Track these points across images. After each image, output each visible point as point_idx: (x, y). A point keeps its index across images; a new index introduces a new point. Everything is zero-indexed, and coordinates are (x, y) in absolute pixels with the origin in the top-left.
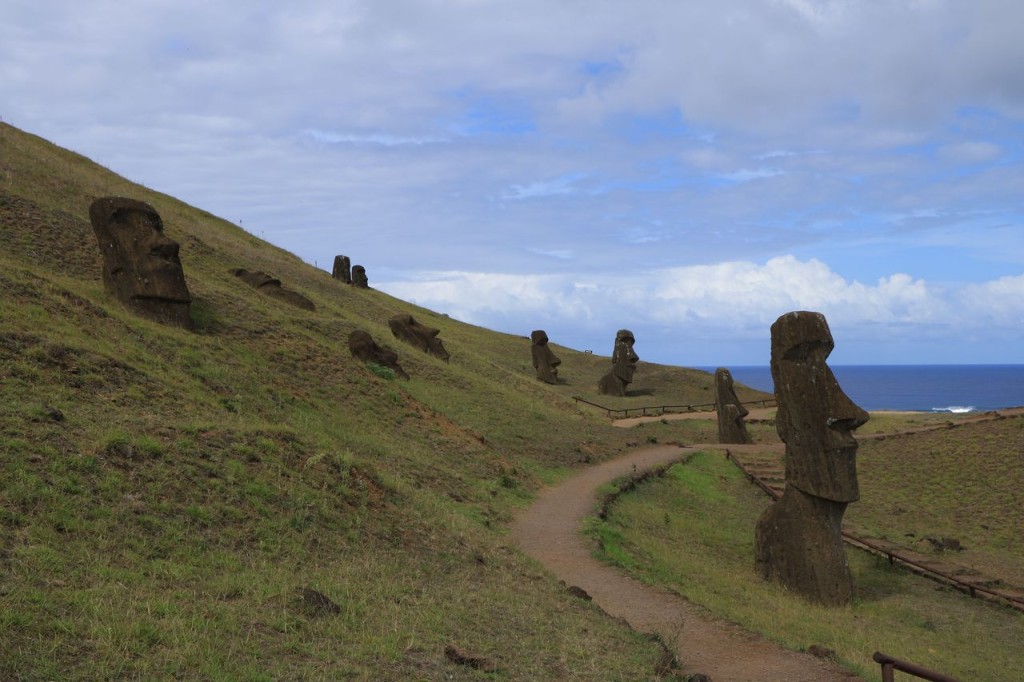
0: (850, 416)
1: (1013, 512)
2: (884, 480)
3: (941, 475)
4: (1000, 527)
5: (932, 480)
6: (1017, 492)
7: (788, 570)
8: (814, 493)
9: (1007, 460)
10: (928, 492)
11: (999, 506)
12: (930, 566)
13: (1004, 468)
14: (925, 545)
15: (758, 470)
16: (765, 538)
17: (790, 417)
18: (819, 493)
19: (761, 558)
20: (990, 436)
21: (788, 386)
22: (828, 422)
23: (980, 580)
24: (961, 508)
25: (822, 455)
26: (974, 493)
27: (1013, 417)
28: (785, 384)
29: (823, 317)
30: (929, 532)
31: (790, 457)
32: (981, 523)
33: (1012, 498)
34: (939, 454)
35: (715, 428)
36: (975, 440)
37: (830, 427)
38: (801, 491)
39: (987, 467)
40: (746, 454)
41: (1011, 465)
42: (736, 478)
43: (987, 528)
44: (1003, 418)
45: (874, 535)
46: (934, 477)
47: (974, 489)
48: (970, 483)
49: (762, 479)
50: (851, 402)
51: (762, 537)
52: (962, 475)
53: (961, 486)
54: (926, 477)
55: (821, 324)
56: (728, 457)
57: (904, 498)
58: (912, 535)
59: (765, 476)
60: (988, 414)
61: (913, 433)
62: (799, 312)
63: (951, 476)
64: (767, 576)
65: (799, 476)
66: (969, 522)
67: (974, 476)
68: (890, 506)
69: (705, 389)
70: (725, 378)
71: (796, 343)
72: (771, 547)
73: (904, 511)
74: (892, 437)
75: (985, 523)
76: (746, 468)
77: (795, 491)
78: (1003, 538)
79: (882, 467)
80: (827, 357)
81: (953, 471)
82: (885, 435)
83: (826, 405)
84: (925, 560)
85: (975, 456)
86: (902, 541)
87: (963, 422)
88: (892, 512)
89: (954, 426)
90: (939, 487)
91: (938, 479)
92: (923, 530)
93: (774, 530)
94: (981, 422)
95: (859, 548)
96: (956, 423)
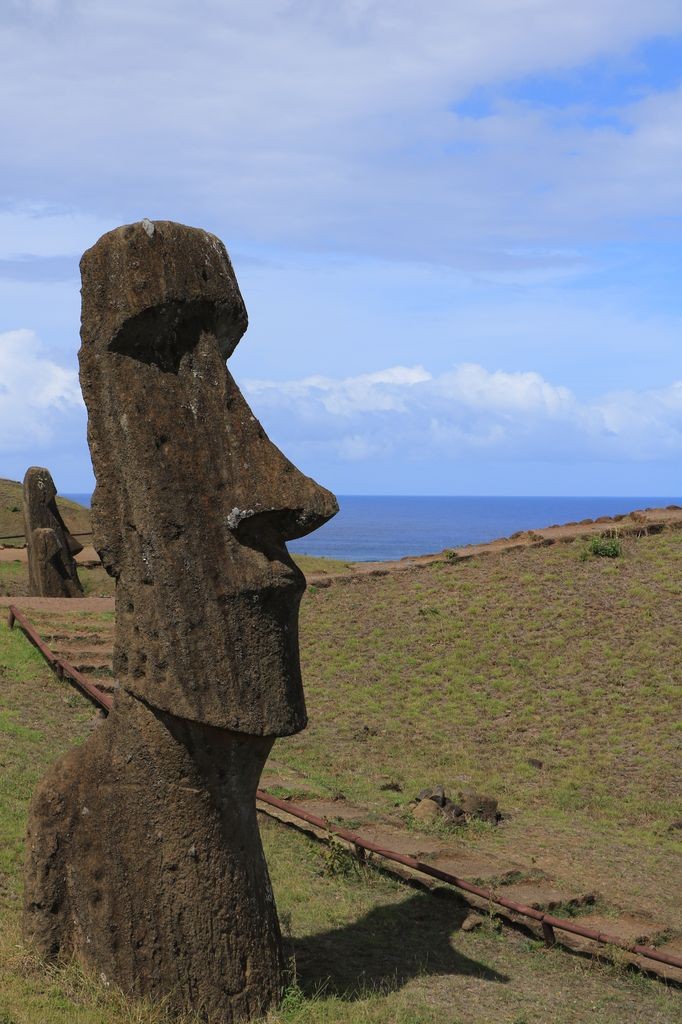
0: (288, 502)
1: (585, 730)
2: (331, 668)
3: (442, 654)
4: (561, 761)
5: (425, 666)
6: (586, 687)
7: (113, 929)
8: (190, 713)
9: (562, 623)
10: (418, 689)
11: (557, 717)
12: (441, 866)
13: (559, 639)
14: (425, 810)
15: (76, 650)
16: (51, 842)
17: (128, 507)
18: (201, 714)
19: (38, 899)
20: (528, 577)
21: (124, 419)
22: (231, 520)
23: (555, 896)
24: (485, 723)
25: (211, 609)
26: (507, 691)
27: (568, 540)
28: (115, 414)
29: (221, 245)
30: (432, 778)
31: (128, 616)
32: (528, 755)
33: (578, 700)
34: (435, 612)
35: (23, 574)
36: (502, 585)
37: (233, 531)
38: (153, 709)
39: (527, 637)
40: (52, 615)
41: (571, 633)
42: (27, 668)
43: (540, 765)
44: (550, 542)
45: (318, 790)
46: (428, 660)
47: (506, 683)
48: (496, 671)
49: (81, 670)
50: (289, 468)
51: (43, 840)
52: (482, 655)
53: (481, 677)
54: (413, 660)
55: (215, 259)
56: (12, 624)
57: (372, 704)
58: (395, 788)
59: (89, 663)
60: (517, 536)
61: (385, 573)
62: (157, 224)
63: (460, 657)
64: (55, 949)
65: (149, 666)
66: (503, 752)
67: (505, 655)
68: (345, 725)
69: (15, 510)
70: (41, 485)
71: (148, 303)
72: (70, 868)
73: (374, 734)
74: (345, 581)
75: (533, 753)
76: (50, 646)
77: (140, 708)
78: (573, 787)
79: (327, 641)
80: (229, 353)
81: (464, 646)
82: (331, 576)
83: (225, 473)
84: (430, 848)
85: (502, 615)
86: (378, 803)
87: (476, 551)
88: (350, 735)
89: (462, 559)
90: (439, 679)
91: (436, 664)
92: (419, 777)
93: (76, 818)
94: (509, 550)
95: (290, 825)
96: (462, 553)
